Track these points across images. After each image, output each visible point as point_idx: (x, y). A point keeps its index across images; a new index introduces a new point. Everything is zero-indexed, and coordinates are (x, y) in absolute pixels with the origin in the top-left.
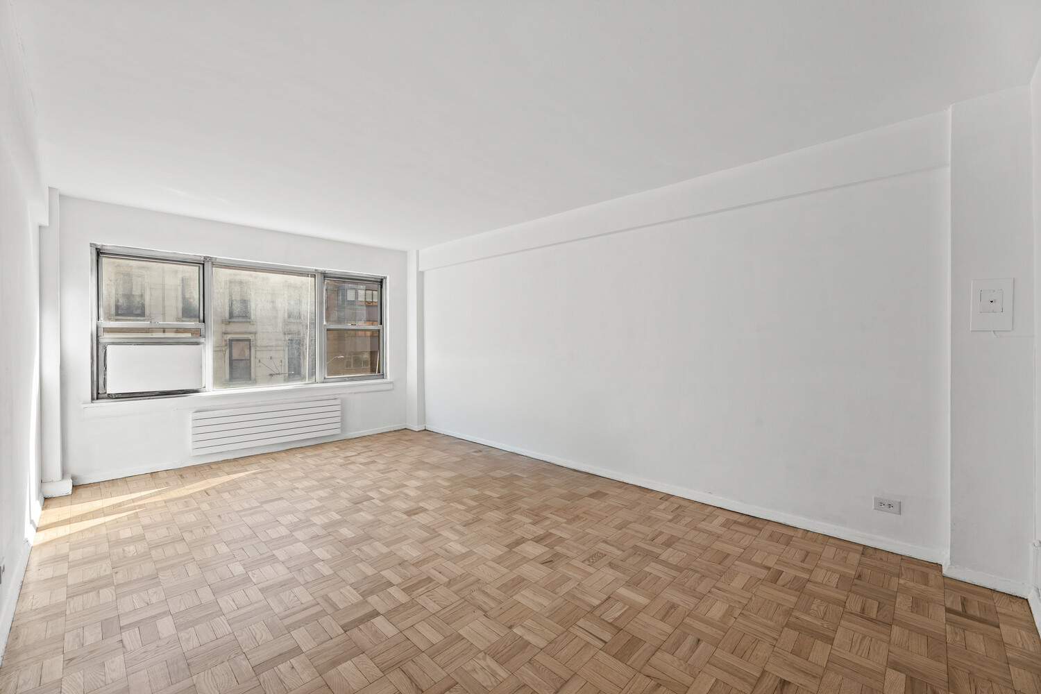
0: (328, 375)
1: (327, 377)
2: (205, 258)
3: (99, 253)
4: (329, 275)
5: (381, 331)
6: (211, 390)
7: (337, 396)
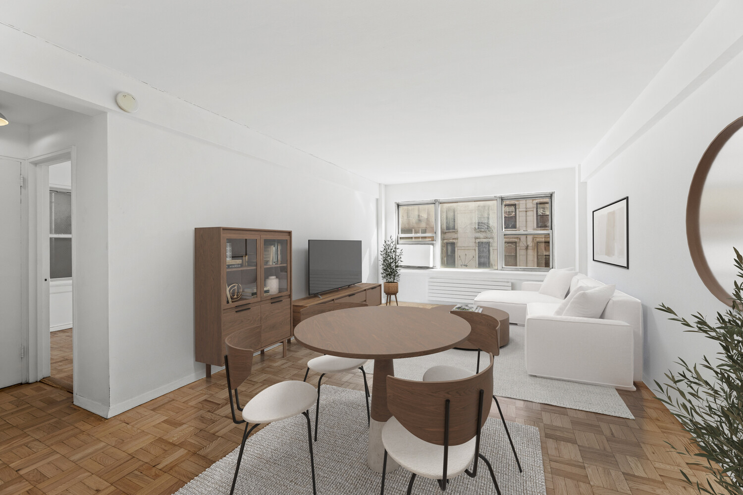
0: (506, 265)
1: (504, 266)
2: (435, 200)
3: (398, 206)
4: (506, 198)
5: (551, 235)
6: (439, 268)
7: (509, 281)
